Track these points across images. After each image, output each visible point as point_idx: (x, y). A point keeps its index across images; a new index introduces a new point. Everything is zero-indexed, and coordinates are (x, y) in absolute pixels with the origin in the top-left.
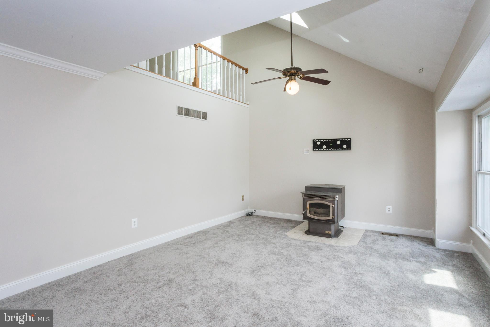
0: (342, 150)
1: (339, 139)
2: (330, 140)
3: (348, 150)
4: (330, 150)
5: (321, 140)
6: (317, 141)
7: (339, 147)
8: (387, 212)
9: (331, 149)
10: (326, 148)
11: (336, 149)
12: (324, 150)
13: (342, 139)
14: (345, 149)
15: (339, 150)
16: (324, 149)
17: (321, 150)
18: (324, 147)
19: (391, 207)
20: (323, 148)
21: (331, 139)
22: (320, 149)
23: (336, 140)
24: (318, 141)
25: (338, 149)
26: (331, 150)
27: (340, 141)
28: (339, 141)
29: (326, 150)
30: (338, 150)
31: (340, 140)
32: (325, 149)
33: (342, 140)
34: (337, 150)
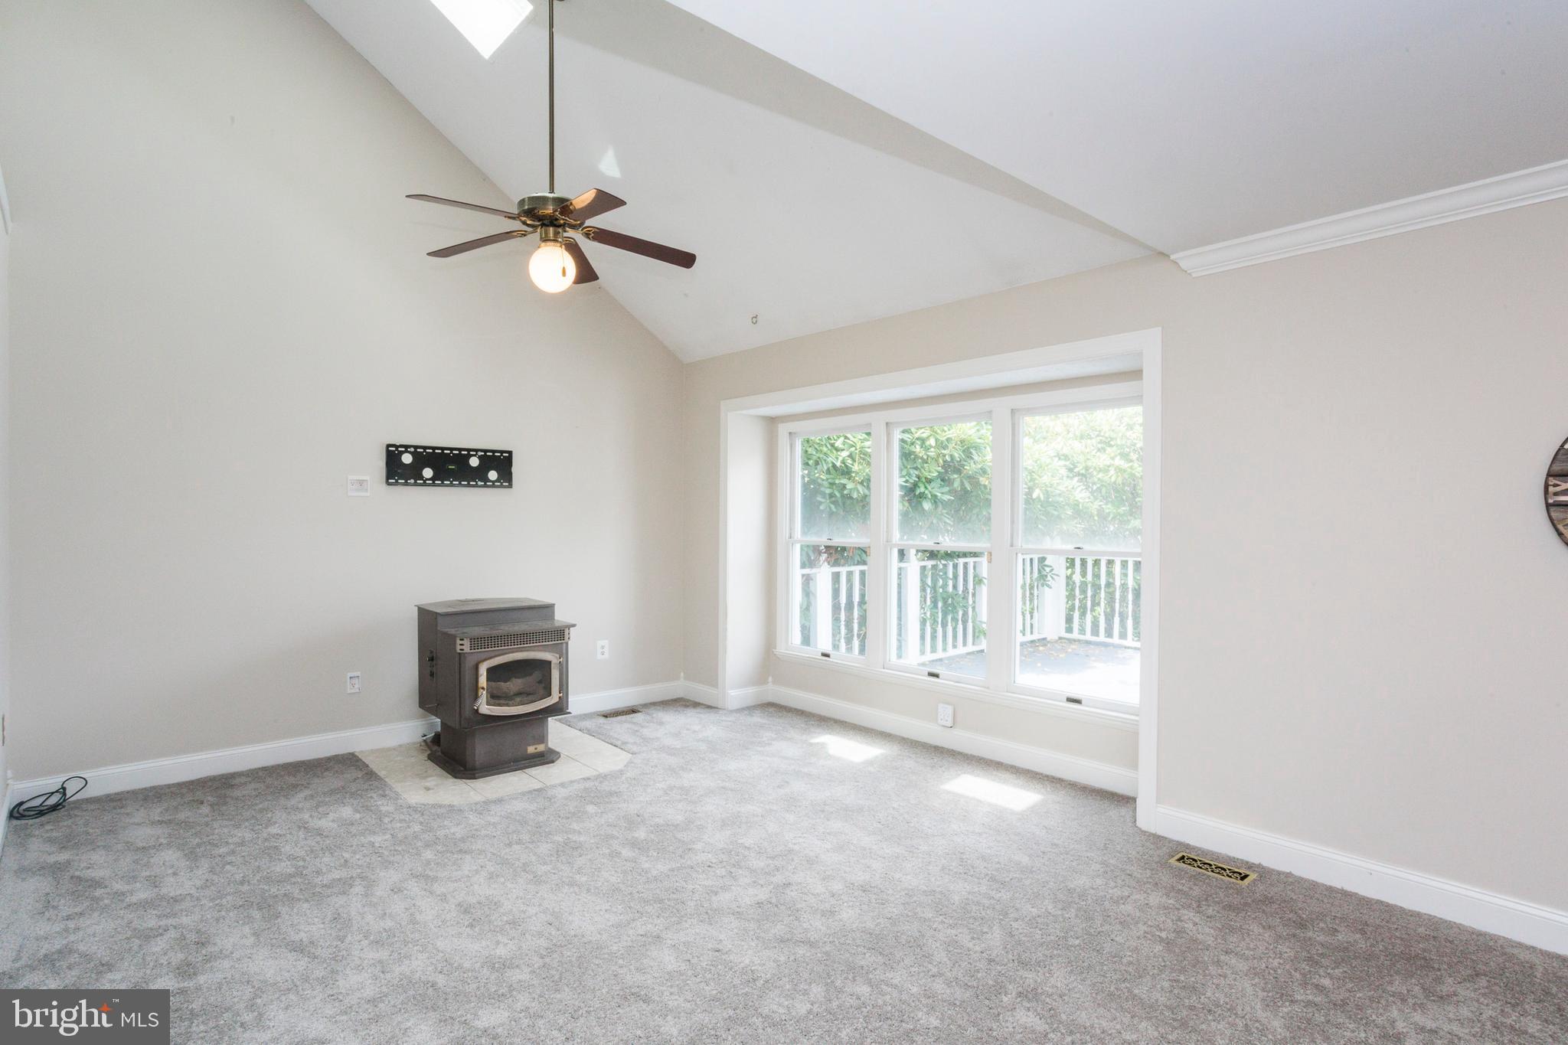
0: (485, 486)
1: (477, 451)
2: (449, 452)
3: (501, 486)
4: (447, 486)
5: (416, 447)
6: (400, 449)
7: (476, 477)
8: (599, 656)
9: (451, 482)
10: (433, 479)
11: (466, 483)
12: (425, 484)
13: (486, 451)
14: (493, 482)
15: (476, 486)
16: (425, 481)
17: (416, 484)
18: (428, 473)
19: (605, 643)
20: (421, 477)
21: (451, 449)
22: (412, 481)
23: (466, 453)
24: (406, 451)
25: (471, 483)
26: (451, 485)
27: (480, 458)
28: (475, 455)
29: (434, 485)
30: (473, 486)
31: (480, 453)
32: (431, 482)
33: (485, 454)
34: (468, 485)
